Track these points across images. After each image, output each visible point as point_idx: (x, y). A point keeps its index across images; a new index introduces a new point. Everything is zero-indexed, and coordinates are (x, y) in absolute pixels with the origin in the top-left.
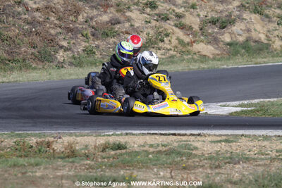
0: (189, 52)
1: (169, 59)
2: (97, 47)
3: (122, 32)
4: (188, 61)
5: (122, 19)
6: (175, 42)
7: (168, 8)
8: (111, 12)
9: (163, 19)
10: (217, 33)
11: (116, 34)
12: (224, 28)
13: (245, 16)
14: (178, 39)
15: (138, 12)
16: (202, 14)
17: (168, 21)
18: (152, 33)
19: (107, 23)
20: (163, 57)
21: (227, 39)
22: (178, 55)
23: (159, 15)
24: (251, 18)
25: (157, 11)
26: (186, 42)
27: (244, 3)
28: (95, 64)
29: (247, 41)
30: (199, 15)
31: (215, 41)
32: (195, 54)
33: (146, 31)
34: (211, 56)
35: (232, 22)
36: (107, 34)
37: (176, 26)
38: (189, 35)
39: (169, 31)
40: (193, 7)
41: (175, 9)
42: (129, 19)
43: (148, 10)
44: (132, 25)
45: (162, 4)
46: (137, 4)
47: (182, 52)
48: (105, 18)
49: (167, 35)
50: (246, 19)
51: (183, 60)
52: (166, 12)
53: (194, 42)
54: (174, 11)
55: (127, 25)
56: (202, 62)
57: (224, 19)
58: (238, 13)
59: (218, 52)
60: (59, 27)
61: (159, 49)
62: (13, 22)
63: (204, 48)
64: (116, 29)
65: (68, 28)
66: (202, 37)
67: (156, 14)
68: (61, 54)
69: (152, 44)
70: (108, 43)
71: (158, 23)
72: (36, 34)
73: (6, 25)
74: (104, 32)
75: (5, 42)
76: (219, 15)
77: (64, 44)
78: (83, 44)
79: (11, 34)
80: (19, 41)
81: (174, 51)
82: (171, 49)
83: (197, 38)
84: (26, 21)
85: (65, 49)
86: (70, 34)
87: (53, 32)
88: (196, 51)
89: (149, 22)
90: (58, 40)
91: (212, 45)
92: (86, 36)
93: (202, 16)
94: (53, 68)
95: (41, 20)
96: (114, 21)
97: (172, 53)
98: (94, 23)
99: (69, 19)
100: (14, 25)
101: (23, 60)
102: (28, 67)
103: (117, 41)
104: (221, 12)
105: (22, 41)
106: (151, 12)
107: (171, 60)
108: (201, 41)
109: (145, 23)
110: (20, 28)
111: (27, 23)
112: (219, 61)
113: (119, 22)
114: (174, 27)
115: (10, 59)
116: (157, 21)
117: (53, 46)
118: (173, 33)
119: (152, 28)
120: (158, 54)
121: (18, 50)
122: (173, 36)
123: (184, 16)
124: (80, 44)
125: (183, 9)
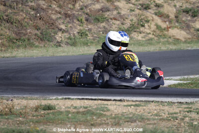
0: (165, 36)
1: (148, 42)
2: (90, 30)
3: (111, 19)
4: (164, 43)
5: (111, 7)
6: (153, 27)
8: (102, 2)
9: (144, 8)
10: (189, 20)
11: (107, 20)
14: (156, 25)
15: (125, 2)
16: (178, 5)
17: (150, 10)
18: (135, 19)
19: (99, 10)
20: (144, 39)
21: (198, 26)
22: (156, 38)
23: (142, 5)
25: (140, 2)
26: (163, 28)
28: (87, 44)
30: (175, 6)
31: (187, 27)
32: (170, 37)
33: (130, 18)
34: (183, 40)
36: (99, 20)
37: (156, 14)
38: (165, 22)
39: (149, 19)
42: (117, 8)
44: (119, 13)
47: (159, 36)
48: (98, 6)
49: (148, 21)
51: (159, 43)
52: (148, 2)
53: (170, 28)
54: (154, 1)
55: (115, 12)
56: (175, 44)
57: (196, 10)
59: (189, 36)
60: (60, 13)
61: (140, 33)
62: (21, 9)
63: (177, 33)
64: (106, 16)
65: (66, 14)
66: (177, 24)
67: (140, 4)
68: (60, 35)
69: (134, 28)
70: (99, 27)
71: (141, 12)
72: (40, 19)
73: (16, 11)
74: (96, 19)
75: (14, 24)
76: (192, 6)
77: (63, 27)
78: (79, 28)
79: (19, 18)
80: (26, 24)
81: (153, 34)
82: (150, 33)
83: (173, 25)
84: (33, 8)
85: (63, 31)
86: (68, 19)
87: (54, 17)
88: (171, 35)
89: (133, 11)
90: (57, 24)
91: (185, 30)
92: (81, 21)
93: (178, 7)
94: (52, 47)
95: (45, 7)
96: (104, 10)
97: (151, 36)
98: (88, 11)
99: (67, 7)
100: (22, 11)
101: (29, 39)
102: (32, 45)
103: (107, 26)
104: (194, 3)
105: (28, 24)
106: (136, 3)
107: (150, 42)
108: (176, 27)
109: (131, 12)
110: (27, 13)
111: (33, 10)
112: (189, 43)
113: (109, 11)
114: (154, 16)
115: (17, 38)
116: (140, 9)
117: (54, 29)
118: (153, 20)
119: (136, 15)
120: (140, 37)
121: (24, 32)
122: (152, 22)
123: (162, 6)
124: (75, 28)
125: (162, 1)
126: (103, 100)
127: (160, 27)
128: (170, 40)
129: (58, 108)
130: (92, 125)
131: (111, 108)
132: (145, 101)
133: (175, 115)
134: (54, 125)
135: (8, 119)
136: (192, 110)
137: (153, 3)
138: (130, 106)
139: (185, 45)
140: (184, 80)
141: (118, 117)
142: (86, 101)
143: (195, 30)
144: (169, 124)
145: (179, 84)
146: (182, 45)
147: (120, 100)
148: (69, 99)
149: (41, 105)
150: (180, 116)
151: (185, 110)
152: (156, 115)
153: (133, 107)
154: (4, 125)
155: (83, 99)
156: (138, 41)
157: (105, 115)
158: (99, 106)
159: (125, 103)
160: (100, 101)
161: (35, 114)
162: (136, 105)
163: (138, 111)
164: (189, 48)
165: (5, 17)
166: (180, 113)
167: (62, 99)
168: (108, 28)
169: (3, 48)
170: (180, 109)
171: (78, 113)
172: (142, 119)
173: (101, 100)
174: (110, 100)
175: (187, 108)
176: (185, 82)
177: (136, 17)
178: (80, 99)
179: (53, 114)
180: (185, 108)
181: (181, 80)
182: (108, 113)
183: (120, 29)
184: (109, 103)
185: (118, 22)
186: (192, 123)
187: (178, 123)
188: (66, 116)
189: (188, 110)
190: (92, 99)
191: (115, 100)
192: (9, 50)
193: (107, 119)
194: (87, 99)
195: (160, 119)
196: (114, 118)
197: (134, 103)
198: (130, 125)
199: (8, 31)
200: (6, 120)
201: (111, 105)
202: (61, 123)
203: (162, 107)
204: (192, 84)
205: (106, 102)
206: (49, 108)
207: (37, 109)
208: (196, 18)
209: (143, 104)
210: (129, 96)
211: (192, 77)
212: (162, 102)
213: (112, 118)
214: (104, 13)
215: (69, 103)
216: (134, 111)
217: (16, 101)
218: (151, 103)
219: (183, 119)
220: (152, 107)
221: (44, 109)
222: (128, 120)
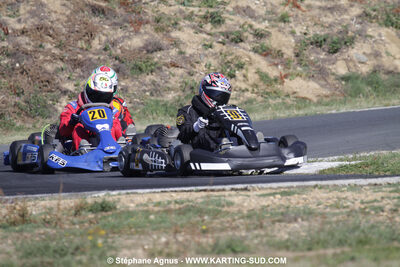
0: (277, 94)
2: (124, 90)
3: (166, 65)
4: (276, 108)
5: (165, 42)
6: (253, 77)
7: (242, 22)
8: (146, 33)
9: (232, 40)
10: (324, 61)
11: (155, 68)
12: (335, 51)
13: (370, 31)
14: (258, 72)
15: (192, 31)
16: (299, 30)
17: (242, 44)
18: (214, 63)
19: (140, 50)
21: (342, 70)
22: (260, 99)
23: (226, 35)
24: (380, 35)
25: (223, 28)
26: (272, 77)
27: (369, 10)
29: (375, 71)
30: (293, 33)
31: (321, 74)
32: (288, 96)
33: (205, 61)
34: (315, 100)
35: (349, 42)
36: (140, 69)
37: (255, 51)
38: (277, 65)
39: (243, 60)
40: (284, 19)
41: (254, 23)
42: (176, 43)
43: (208, 27)
44: (181, 53)
45: (232, 17)
46: (190, 17)
47: (266, 94)
48: (137, 42)
49: (240, 66)
50: (371, 37)
51: (266, 107)
52: (238, 28)
53: (286, 76)
54: (251, 26)
55: (174, 52)
57: (335, 38)
58: (358, 26)
59: (325, 92)
60: (61, 59)
63: (302, 86)
64: (156, 60)
65: (75, 60)
66: (299, 69)
67: (222, 33)
70: (143, 84)
71: (224, 48)
72: (22, 73)
74: (136, 67)
76: (327, 31)
77: (70, 86)
81: (253, 92)
82: (247, 90)
84: (5, 53)
85: (71, 95)
86: (78, 70)
87: (49, 68)
88: (290, 91)
89: (210, 46)
90: (57, 80)
91: (316, 80)
93: (298, 34)
95: (29, 48)
96: (151, 47)
97: (249, 95)
98: (119, 51)
99: (76, 46)
101: (1, 115)
102: (9, 127)
103: (158, 80)
104: (330, 25)
106: (214, 31)
108: (297, 75)
109: (204, 49)
111: (7, 55)
113: (160, 49)
114: (251, 54)
116: (223, 43)
117: (51, 91)
119: (215, 56)
122: (250, 67)
123: (268, 35)
125: (266, 23)
127: (267, 76)
128: (289, 101)
137: (249, 30)
143: (336, 79)
168: (162, 83)
177: (217, 58)
183: (186, 84)
185: (180, 71)
208: (337, 54)
214: (151, 55)
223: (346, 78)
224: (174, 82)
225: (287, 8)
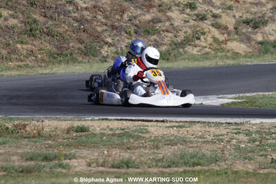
0: (222, 50)
3: (163, 31)
4: (221, 58)
5: (163, 18)
6: (210, 40)
7: (207, 9)
8: (153, 12)
9: (200, 19)
10: (250, 32)
11: (158, 32)
14: (214, 38)
15: (178, 13)
16: (238, 15)
17: (206, 21)
18: (189, 31)
19: (149, 22)
20: (199, 53)
21: (259, 38)
22: (213, 52)
23: (197, 16)
25: (196, 12)
26: (221, 40)
30: (234, 16)
31: (248, 39)
32: (229, 51)
33: (184, 29)
34: (243, 54)
35: (265, 23)
36: (149, 32)
37: (213, 25)
38: (223, 34)
39: (205, 30)
40: (230, 8)
41: (213, 10)
42: (169, 19)
43: (188, 11)
44: (171, 24)
45: (201, 6)
46: (178, 5)
47: (216, 50)
48: (148, 17)
49: (204, 34)
51: (216, 57)
52: (204, 12)
53: (228, 40)
54: (211, 11)
55: (167, 24)
56: (234, 59)
57: (257, 20)
58: (271, 14)
59: (250, 50)
60: (106, 25)
61: (195, 47)
62: (63, 20)
63: (236, 46)
64: (158, 28)
65: (113, 26)
66: (236, 36)
67: (195, 14)
68: (106, 49)
69: (189, 42)
70: (149, 40)
71: (196, 23)
72: (84, 31)
73: (57, 22)
74: (146, 31)
75: (55, 37)
76: (253, 16)
77: (109, 40)
78: (127, 41)
79: (61, 30)
80: (68, 37)
81: (210, 48)
82: (206, 47)
83: (232, 37)
84: (76, 20)
85: (110, 45)
86: (115, 31)
87: (99, 29)
88: (230, 48)
89: (188, 22)
90: (103, 37)
91: (245, 43)
92: (129, 34)
93: (237, 17)
94: (98, 62)
95: (89, 18)
96: (155, 21)
97: (207, 50)
98: (138, 22)
99: (114, 18)
100: (64, 22)
101: (71, 54)
102: (74, 61)
103: (158, 39)
104: (255, 13)
105: (70, 37)
106: (191, 13)
107: (205, 56)
108: (234, 40)
109: (185, 23)
110: (70, 25)
111: (77, 21)
112: (249, 58)
113: (160, 22)
114: (210, 27)
115: (59, 53)
116: (195, 20)
117: (99, 42)
118: (209, 32)
119: (190, 27)
120: (195, 51)
121: (66, 46)
122: (209, 34)
123: (220, 17)
124: (123, 41)
125: (220, 10)
126: (143, 121)
127: (218, 39)
128: (229, 54)
129: (92, 130)
130: (128, 148)
131: (151, 129)
132: (190, 122)
133: (220, 137)
134: (87, 149)
135: (35, 142)
136: (241, 131)
137: (210, 13)
138: (173, 127)
139: (244, 59)
140: (239, 98)
141: (157, 140)
142: (124, 122)
143: (256, 43)
144: (214, 147)
145: (233, 103)
146: (241, 59)
147: (163, 121)
148: (106, 119)
149: (73, 127)
150: (226, 138)
151: (233, 131)
152: (200, 137)
153: (175, 128)
154: (31, 149)
155: (121, 120)
156: (193, 55)
157: (144, 137)
158: (138, 128)
159: (168, 125)
160: (140, 122)
161: (66, 136)
162: (179, 127)
163: (181, 133)
164: (249, 63)
165: (45, 30)
166: (227, 135)
167: (99, 120)
168: (160, 40)
169: (43, 64)
170: (228, 130)
171: (114, 135)
172: (184, 141)
173: (141, 120)
174: (152, 121)
175: (236, 129)
176: (240, 101)
177: (191, 28)
178: (118, 120)
179: (86, 136)
180: (233, 129)
181: (235, 99)
182: (147, 136)
183: (173, 42)
184: (149, 124)
185: (170, 35)
186: (239, 146)
187: (224, 146)
188: (100, 139)
189: (236, 131)
190: (132, 120)
191: (157, 121)
192: (50, 66)
193: (146, 142)
194: (126, 120)
195: (205, 142)
196: (154, 141)
197: (177, 124)
198: (170, 148)
199: (48, 45)
200: (33, 144)
201: (151, 126)
202: (94, 146)
203: (208, 129)
204: (247, 103)
205: (146, 123)
206: (82, 129)
207: (68, 131)
208: (258, 29)
209: (187, 125)
210: (174, 117)
211: (248, 95)
212: (209, 122)
213: (150, 141)
214: (155, 25)
215: (105, 124)
216: (176, 133)
217: (47, 122)
218: (197, 124)
219: (230, 141)
220: (197, 128)
221: (76, 131)
222: (169, 142)
223: (261, 43)
224: (166, 40)
225: (232, 2)
